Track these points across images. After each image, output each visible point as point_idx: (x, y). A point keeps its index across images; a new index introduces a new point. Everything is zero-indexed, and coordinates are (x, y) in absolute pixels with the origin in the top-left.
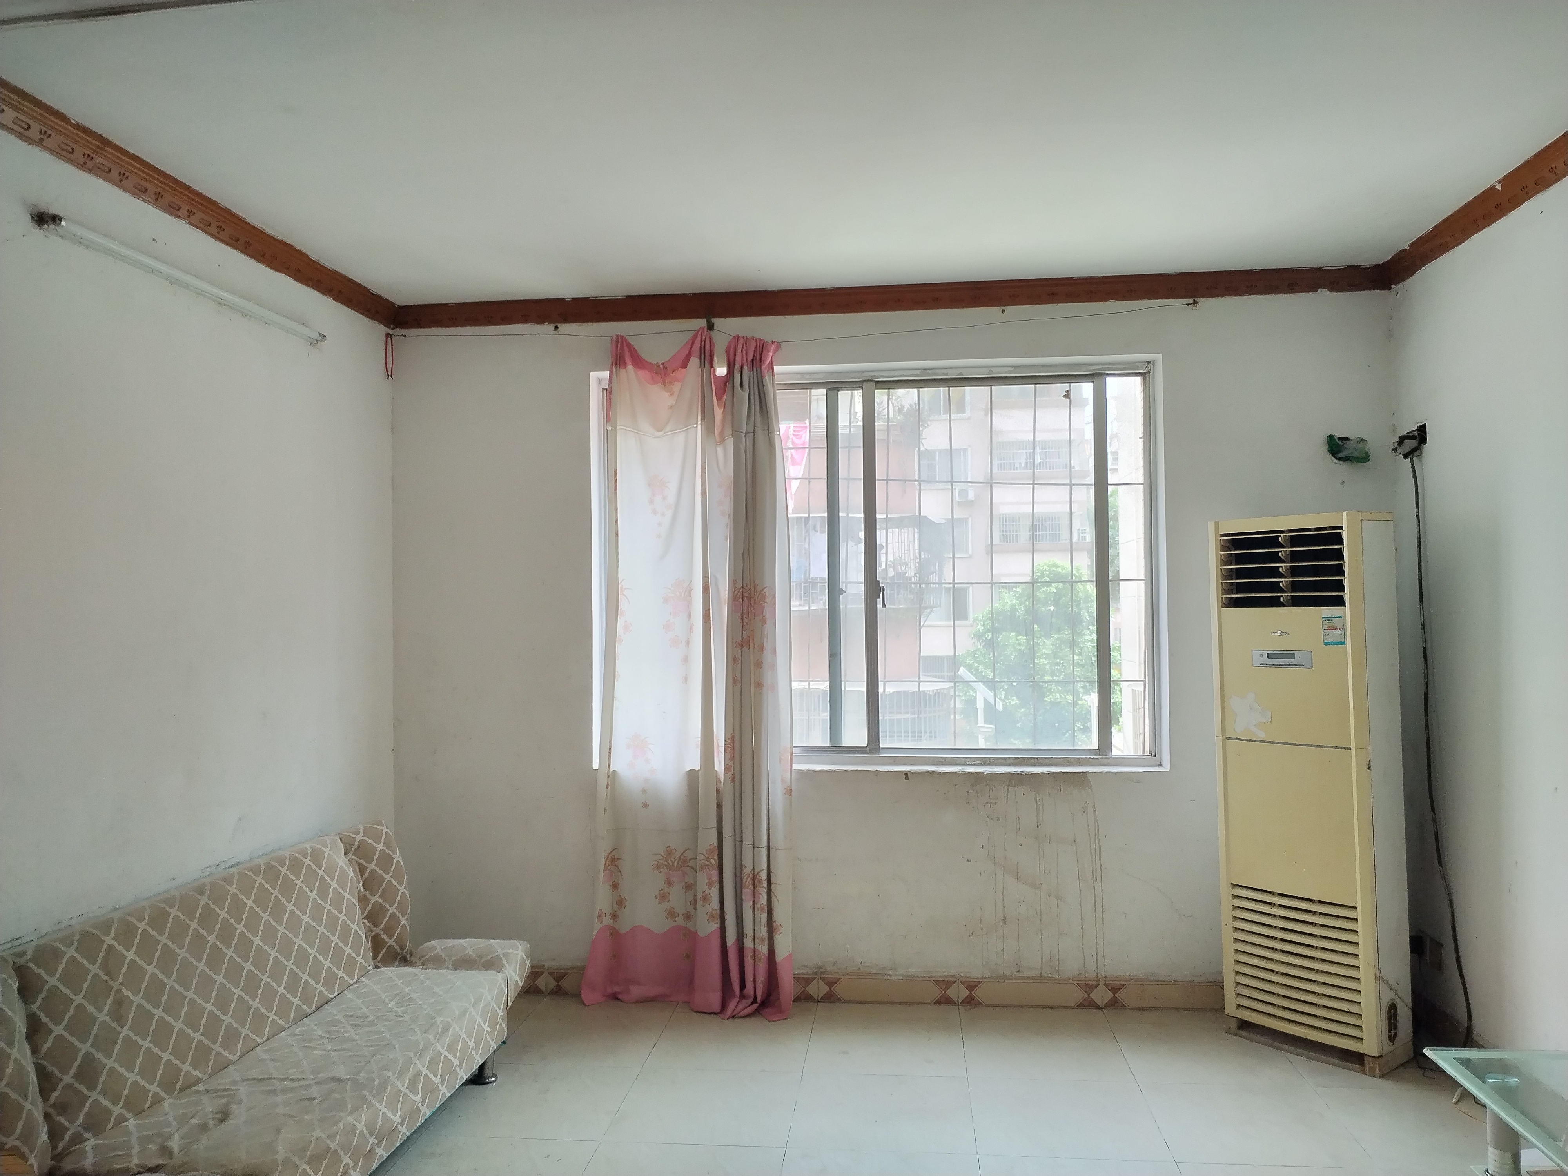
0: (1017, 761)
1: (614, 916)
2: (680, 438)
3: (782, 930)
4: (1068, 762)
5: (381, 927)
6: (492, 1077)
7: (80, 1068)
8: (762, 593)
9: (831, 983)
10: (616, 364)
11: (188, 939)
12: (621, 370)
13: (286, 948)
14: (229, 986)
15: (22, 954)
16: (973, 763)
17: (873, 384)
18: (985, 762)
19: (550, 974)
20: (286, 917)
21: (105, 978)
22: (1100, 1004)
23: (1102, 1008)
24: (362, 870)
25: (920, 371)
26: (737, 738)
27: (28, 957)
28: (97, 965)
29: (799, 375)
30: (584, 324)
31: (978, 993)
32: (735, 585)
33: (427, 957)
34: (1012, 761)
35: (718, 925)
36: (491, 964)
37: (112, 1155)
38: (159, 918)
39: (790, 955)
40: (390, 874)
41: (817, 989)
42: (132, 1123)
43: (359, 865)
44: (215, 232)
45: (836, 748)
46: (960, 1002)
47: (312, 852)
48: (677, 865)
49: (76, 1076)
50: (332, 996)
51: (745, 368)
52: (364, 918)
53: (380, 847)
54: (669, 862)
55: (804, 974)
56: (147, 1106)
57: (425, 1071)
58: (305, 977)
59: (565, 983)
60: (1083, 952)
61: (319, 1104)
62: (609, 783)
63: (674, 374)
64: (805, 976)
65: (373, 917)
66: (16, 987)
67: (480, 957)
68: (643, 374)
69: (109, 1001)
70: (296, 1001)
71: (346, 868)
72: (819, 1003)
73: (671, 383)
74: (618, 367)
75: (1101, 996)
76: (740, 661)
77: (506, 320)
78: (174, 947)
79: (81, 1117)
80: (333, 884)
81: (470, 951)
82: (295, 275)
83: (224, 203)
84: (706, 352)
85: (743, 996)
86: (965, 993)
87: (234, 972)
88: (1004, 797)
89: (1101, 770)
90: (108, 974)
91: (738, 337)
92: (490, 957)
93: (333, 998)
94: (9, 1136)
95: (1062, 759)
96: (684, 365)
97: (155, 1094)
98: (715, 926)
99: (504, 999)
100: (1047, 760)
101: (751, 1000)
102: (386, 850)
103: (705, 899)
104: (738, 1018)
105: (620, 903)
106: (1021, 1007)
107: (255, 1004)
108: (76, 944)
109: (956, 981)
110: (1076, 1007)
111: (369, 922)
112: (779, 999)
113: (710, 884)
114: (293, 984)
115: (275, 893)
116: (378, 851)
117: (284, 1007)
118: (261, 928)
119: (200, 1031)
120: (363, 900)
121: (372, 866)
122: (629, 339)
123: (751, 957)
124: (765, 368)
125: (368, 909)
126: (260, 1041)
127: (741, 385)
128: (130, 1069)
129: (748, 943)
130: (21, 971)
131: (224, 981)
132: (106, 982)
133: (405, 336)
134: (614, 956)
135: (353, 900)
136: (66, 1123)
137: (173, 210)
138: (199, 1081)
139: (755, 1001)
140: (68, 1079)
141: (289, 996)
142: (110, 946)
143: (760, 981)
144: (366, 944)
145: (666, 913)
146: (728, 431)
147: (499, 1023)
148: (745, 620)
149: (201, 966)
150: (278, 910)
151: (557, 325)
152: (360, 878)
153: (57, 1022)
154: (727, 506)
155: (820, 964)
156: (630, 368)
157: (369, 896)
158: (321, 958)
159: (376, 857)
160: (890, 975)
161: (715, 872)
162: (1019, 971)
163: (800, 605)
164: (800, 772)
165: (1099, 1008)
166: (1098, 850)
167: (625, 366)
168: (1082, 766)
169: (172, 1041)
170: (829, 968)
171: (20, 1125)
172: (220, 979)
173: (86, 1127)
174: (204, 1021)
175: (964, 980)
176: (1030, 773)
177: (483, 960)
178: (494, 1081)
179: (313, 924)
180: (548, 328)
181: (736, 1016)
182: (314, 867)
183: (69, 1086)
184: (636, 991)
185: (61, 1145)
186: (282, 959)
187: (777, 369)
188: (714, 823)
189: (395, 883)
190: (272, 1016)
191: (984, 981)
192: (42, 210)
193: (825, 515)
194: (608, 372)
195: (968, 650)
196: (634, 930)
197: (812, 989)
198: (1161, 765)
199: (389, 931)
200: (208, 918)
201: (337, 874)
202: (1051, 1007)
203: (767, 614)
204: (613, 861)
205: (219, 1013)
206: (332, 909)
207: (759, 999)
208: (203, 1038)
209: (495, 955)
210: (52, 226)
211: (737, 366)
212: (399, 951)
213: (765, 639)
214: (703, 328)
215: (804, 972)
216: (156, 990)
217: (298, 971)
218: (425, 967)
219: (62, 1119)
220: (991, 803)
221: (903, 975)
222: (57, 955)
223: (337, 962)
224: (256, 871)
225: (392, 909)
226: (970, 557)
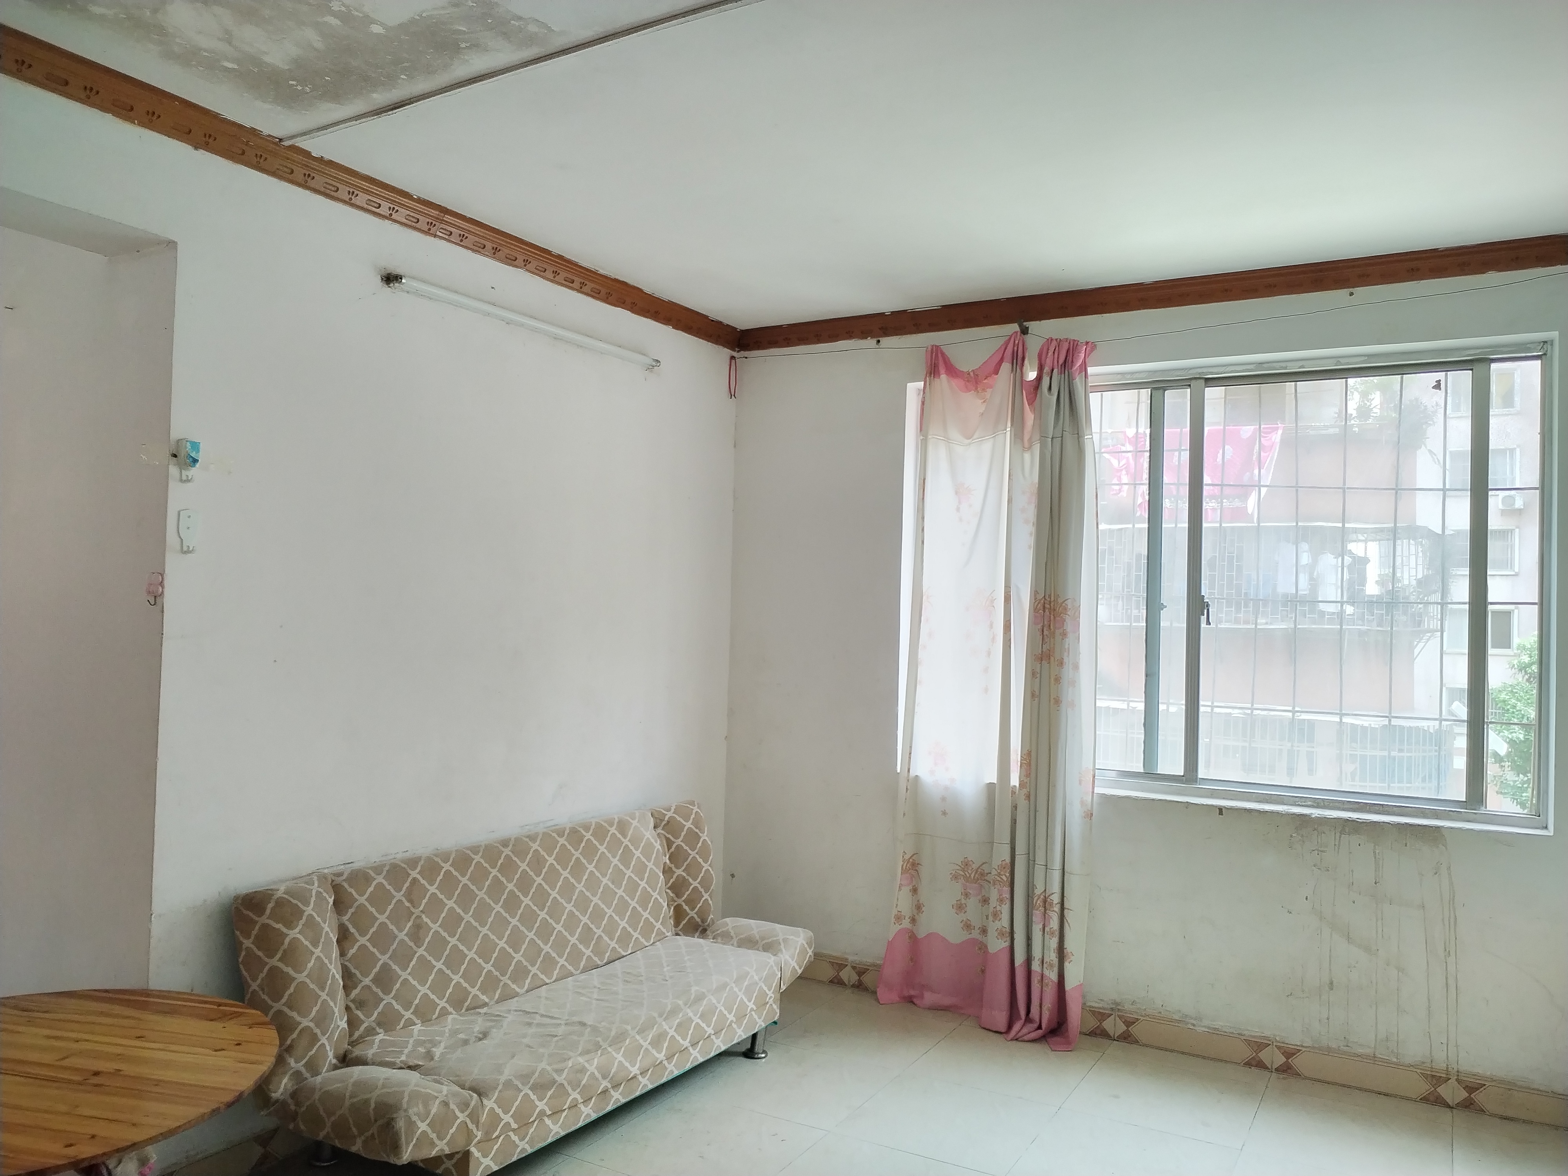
0: (1356, 806)
1: (913, 920)
2: (987, 446)
3: (1072, 958)
4: (1422, 813)
5: (683, 898)
6: (762, 1053)
7: (378, 974)
8: (1064, 605)
9: (1129, 1023)
10: (931, 374)
11: (487, 883)
12: (935, 379)
13: (583, 904)
14: (522, 928)
15: (340, 874)
16: (1303, 804)
17: (1203, 382)
18: (1318, 804)
19: (854, 968)
20: (585, 877)
21: (407, 904)
22: (1451, 1104)
23: (1453, 1108)
24: (669, 843)
25: (1255, 365)
26: (1033, 754)
27: (344, 877)
28: (402, 893)
29: (1119, 376)
30: (904, 336)
31: (1297, 1062)
32: (1035, 596)
33: (718, 932)
34: (1351, 806)
35: (1007, 944)
36: (769, 947)
37: (390, 1049)
38: (462, 859)
39: (1081, 985)
40: (696, 851)
41: (1113, 1026)
42: (417, 1028)
43: (668, 839)
44: (551, 276)
45: (1150, 774)
46: (1274, 1068)
47: (619, 822)
48: (974, 877)
49: (374, 981)
50: (624, 954)
51: (1055, 371)
52: (668, 889)
53: (688, 825)
54: (966, 873)
55: (1100, 1008)
56: (434, 1017)
57: (672, 1032)
58: (599, 932)
59: (867, 979)
60: (1430, 1037)
61: (557, 1041)
62: (909, 788)
63: (986, 381)
64: (1101, 1011)
65: (677, 888)
66: (331, 901)
67: (763, 939)
68: (955, 382)
69: (410, 924)
70: (588, 952)
71: (653, 841)
72: (1115, 1042)
73: (984, 390)
74: (932, 377)
75: (1452, 1092)
76: (1038, 675)
77: (833, 337)
78: (473, 888)
79: (375, 1014)
80: (638, 853)
81: (755, 932)
82: (632, 308)
83: (556, 250)
84: (1019, 357)
85: (1028, 1019)
86: (1280, 1060)
87: (528, 919)
88: (1335, 845)
89: (1461, 826)
90: (411, 901)
91: (1052, 340)
92: (770, 940)
93: (626, 956)
94: (305, 1017)
95: (1414, 809)
96: (996, 371)
97: (443, 1008)
98: (1004, 944)
99: (776, 981)
100: (1395, 809)
101: (1036, 1025)
102: (694, 829)
103: (996, 915)
104: (1022, 1041)
105: (919, 907)
106: (1349, 1087)
107: (547, 948)
108: (385, 872)
109: (1270, 1044)
110: (1418, 1100)
111: (673, 893)
112: (1067, 1030)
113: (1001, 901)
114: (587, 936)
115: (577, 854)
116: (685, 829)
117: (575, 956)
118: (560, 883)
119: (491, 963)
120: (667, 871)
121: (679, 842)
122: (945, 349)
123: (1039, 982)
124: (1077, 369)
125: (672, 881)
126: (548, 981)
127: (1050, 388)
128: (423, 982)
129: (1036, 966)
130: (337, 889)
131: (518, 924)
132: (408, 907)
133: (746, 358)
134: (912, 959)
135: (657, 871)
136: (362, 1017)
137: (511, 261)
138: (485, 1005)
139: (1040, 1027)
140: (367, 981)
141: (581, 947)
142: (414, 879)
143: (1046, 1007)
144: (666, 911)
145: (962, 925)
146: (1037, 436)
147: (769, 1003)
148: (1046, 632)
149: (498, 908)
150: (578, 869)
151: (878, 339)
152: (667, 850)
153: (363, 933)
154: (1031, 512)
155: (1118, 1000)
156: (943, 377)
157: (674, 869)
158: (617, 918)
159: (683, 834)
160: (1194, 1025)
161: (1007, 889)
162: (1348, 1046)
163: (1267, 623)
164: (1103, 796)
165: (1449, 1106)
166: (1452, 920)
167: (939, 375)
168: (1439, 819)
169: (463, 967)
170: (1127, 1007)
171: (315, 1009)
172: (514, 921)
173: (379, 1024)
174: (495, 955)
175: (1279, 1044)
176: (1369, 821)
177: (764, 942)
178: (764, 1058)
179: (613, 887)
180: (870, 342)
181: (1019, 1039)
182: (619, 836)
183: (368, 987)
184: (929, 998)
185: (357, 1034)
186: (577, 913)
187: (1090, 370)
188: (1007, 840)
189: (700, 860)
190: (562, 961)
191: (1304, 1049)
192: (389, 272)
193: (1146, 526)
194: (923, 383)
195: (1505, 683)
196: (929, 935)
197: (1108, 1025)
198: (1546, 828)
199: (691, 902)
200: (508, 868)
201: (642, 845)
202: (1386, 1095)
203: (1069, 626)
204: (913, 867)
205: (511, 951)
206: (633, 876)
207: (1044, 1026)
208: (493, 969)
209: (775, 939)
210: (397, 285)
211: (1047, 369)
212: (700, 923)
213: (1066, 654)
214: (1016, 332)
215: (1101, 1005)
216: (452, 922)
217: (592, 926)
218: (715, 940)
219: (359, 1013)
220: (1318, 850)
221: (1209, 1028)
222: (368, 880)
223: (634, 925)
224: (561, 833)
225: (695, 884)
226: (1516, 575)
